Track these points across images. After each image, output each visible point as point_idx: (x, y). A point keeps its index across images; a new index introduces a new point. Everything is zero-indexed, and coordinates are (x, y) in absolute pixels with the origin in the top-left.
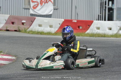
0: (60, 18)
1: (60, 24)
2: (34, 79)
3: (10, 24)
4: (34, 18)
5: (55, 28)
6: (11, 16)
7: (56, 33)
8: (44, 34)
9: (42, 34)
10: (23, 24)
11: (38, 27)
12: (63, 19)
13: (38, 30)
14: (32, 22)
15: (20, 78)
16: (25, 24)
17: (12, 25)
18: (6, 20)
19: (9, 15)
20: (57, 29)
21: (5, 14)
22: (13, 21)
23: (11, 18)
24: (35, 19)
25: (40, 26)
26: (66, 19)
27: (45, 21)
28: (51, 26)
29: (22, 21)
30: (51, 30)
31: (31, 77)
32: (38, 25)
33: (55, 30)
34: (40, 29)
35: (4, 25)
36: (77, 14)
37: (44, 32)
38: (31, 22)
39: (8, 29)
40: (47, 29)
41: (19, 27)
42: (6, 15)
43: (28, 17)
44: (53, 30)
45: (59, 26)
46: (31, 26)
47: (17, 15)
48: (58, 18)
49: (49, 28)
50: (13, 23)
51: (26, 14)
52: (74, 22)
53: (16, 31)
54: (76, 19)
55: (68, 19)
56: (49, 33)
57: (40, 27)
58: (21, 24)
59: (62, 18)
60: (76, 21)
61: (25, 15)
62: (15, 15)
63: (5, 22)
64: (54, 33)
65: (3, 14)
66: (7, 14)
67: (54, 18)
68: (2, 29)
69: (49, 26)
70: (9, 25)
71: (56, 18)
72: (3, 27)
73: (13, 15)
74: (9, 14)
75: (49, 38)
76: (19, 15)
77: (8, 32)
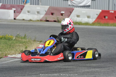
0: (97, 9)
1: (97, 15)
2: (72, 67)
3: (50, 15)
4: (72, 8)
5: (92, 18)
7: (93, 24)
8: (81, 25)
9: (80, 25)
11: (76, 18)
12: (101, 9)
13: (76, 21)
14: (71, 13)
15: (59, 67)
16: (63, 15)
17: (51, 16)
18: (46, 11)
19: (49, 7)
20: (94, 20)
21: (45, 5)
22: (52, 12)
23: (51, 9)
24: (73, 10)
25: (78, 16)
26: (104, 10)
27: (83, 12)
28: (89, 17)
29: (61, 12)
30: (89, 21)
31: (69, 65)
32: (76, 16)
33: (92, 21)
34: (78, 20)
36: (115, 5)
37: (82, 22)
38: (69, 13)
39: (48, 19)
40: (85, 20)
41: (58, 18)
43: (67, 8)
44: (91, 21)
45: (97, 16)
46: (69, 17)
47: (56, 6)
48: (95, 9)
49: (86, 18)
50: (52, 14)
51: (61, 5)
52: (111, 13)
53: (55, 21)
54: (113, 10)
55: (105, 10)
56: (87, 24)
57: (78, 18)
58: (60, 14)
59: (99, 9)
60: (113, 12)
61: (64, 6)
62: (54, 6)
64: (92, 24)
65: (43, 5)
66: (47, 5)
67: (92, 9)
69: (86, 17)
70: (49, 16)
71: (93, 9)
72: (43, 17)
73: (52, 6)
74: (49, 5)
75: (86, 28)
76: (58, 6)
77: (48, 22)
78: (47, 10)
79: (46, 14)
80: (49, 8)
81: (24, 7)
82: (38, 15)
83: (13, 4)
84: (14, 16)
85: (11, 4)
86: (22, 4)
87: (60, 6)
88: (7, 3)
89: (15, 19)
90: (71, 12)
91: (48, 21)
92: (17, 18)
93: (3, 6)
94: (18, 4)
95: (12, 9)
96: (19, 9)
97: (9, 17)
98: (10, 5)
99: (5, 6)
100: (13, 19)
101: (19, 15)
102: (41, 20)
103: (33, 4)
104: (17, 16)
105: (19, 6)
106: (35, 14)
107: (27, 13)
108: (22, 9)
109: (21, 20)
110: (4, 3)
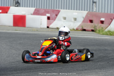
3: (88, 22)
6: (89, 13)
10: (102, 22)
16: (104, 23)
18: (83, 18)
22: (91, 19)
23: (89, 15)
29: (100, 18)
35: (81, 24)
38: (110, 20)
39: (84, 28)
41: (95, 26)
42: (83, 11)
43: (107, 14)
46: (110, 25)
50: (91, 21)
53: (93, 31)
58: (100, 22)
63: (82, 19)
66: (85, 10)
68: (78, 28)
70: (86, 23)
77: (84, 32)
78: (84, 16)
79: (84, 21)
80: (88, 13)
81: (59, 12)
82: (74, 22)
83: (48, 8)
84: (48, 24)
85: (45, 8)
86: (56, 8)
87: (100, 11)
88: (40, 8)
89: (48, 27)
90: (112, 19)
91: (84, 30)
92: (51, 26)
93: (36, 11)
94: (53, 9)
95: (45, 15)
96: (54, 15)
97: (41, 24)
98: (44, 10)
99: (38, 11)
100: (46, 27)
101: (53, 22)
102: (77, 30)
103: (69, 9)
104: (51, 24)
105: (53, 11)
106: (72, 21)
107: (63, 20)
108: (57, 15)
109: (55, 29)
110: (38, 8)
